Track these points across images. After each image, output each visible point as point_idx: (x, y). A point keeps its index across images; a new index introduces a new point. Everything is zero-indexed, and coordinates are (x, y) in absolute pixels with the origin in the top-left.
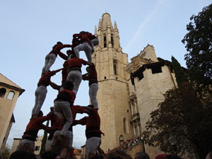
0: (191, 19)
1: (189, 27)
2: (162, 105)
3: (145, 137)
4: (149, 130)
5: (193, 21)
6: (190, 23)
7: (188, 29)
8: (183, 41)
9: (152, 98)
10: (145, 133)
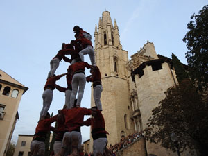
0: (192, 18)
1: (190, 26)
2: (162, 102)
3: (147, 134)
4: (151, 127)
5: (194, 20)
6: (191, 22)
7: (189, 28)
8: (184, 40)
9: (153, 95)
10: (146, 130)
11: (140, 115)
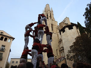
0: (87, 5)
1: (87, 9)
2: (74, 43)
3: (67, 57)
4: (69, 54)
5: (88, 6)
6: (87, 7)
7: (86, 10)
8: (84, 15)
10: (67, 55)
11: (63, 49)
